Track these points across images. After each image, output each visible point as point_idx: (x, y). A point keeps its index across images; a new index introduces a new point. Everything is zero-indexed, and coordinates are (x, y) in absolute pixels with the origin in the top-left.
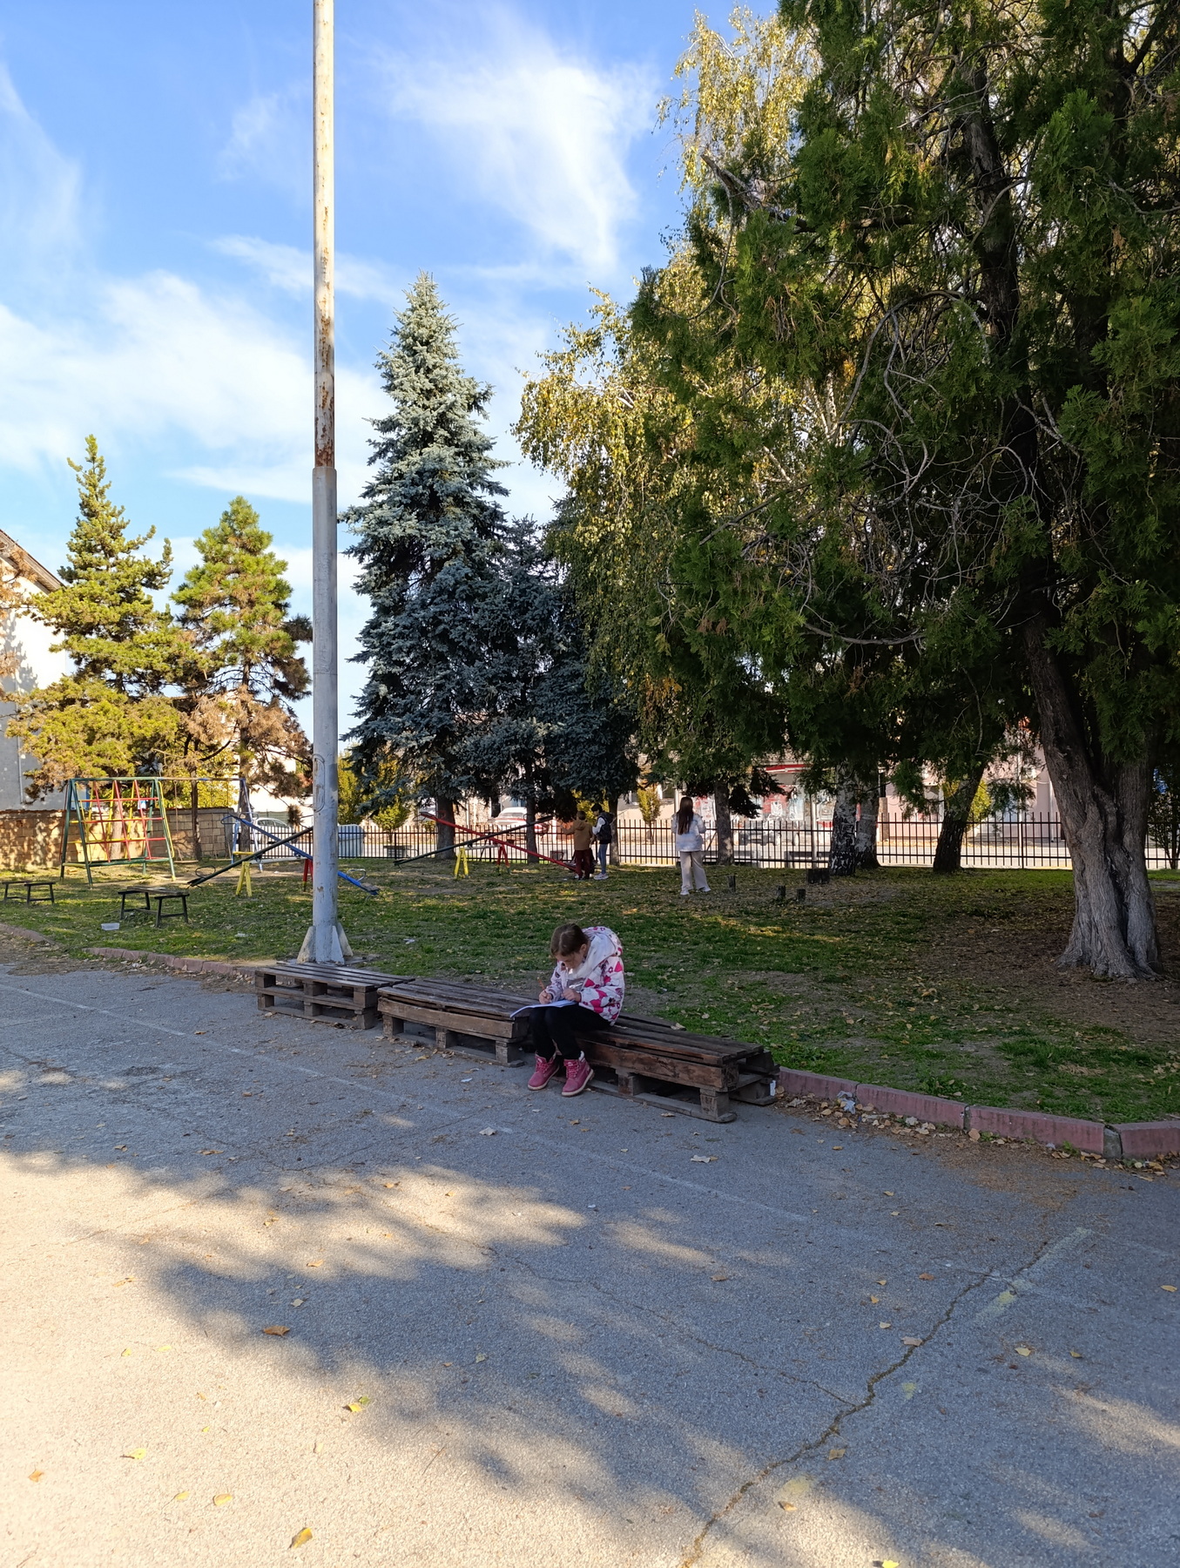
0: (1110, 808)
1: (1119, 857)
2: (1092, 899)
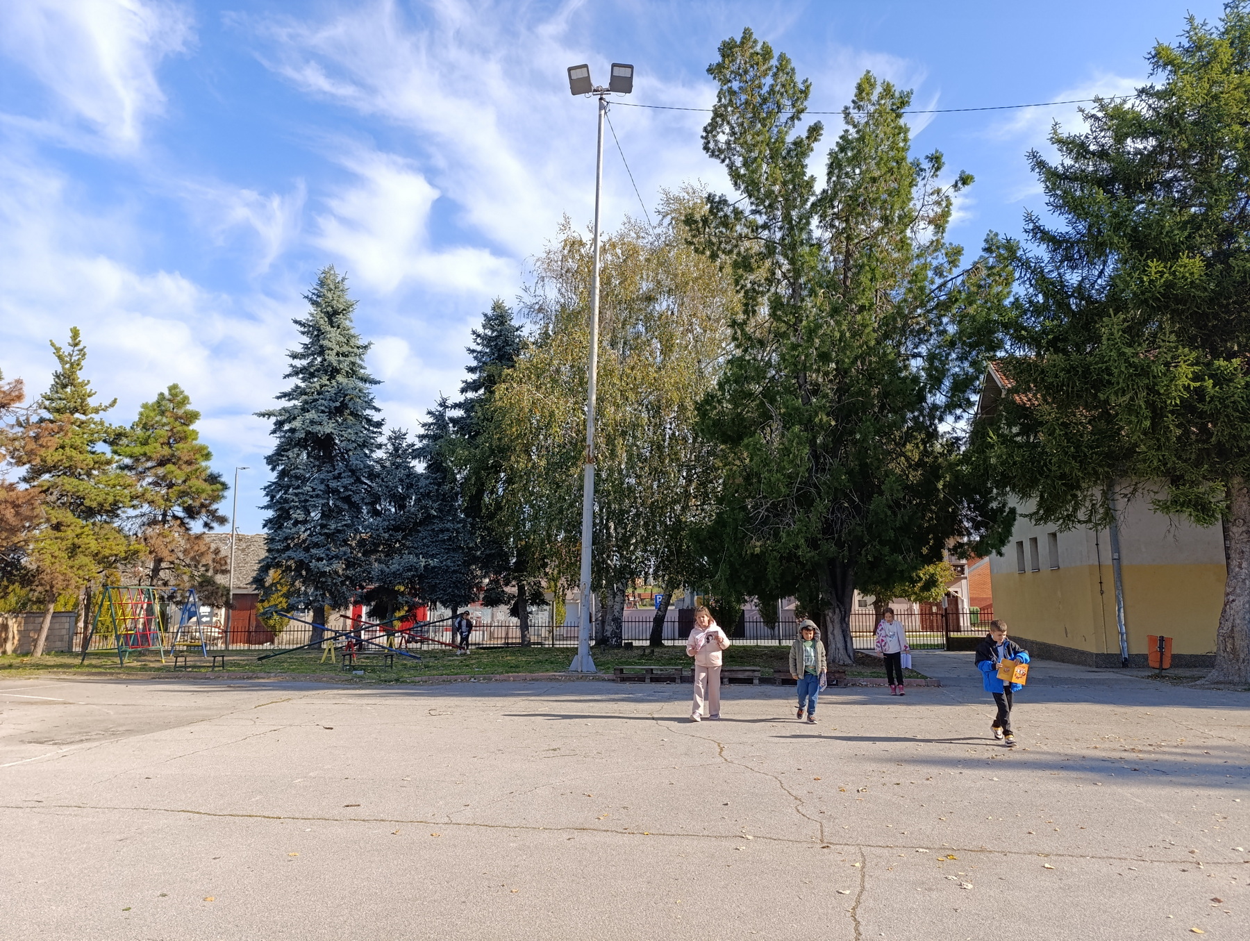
0: (843, 609)
1: (844, 625)
2: (837, 639)
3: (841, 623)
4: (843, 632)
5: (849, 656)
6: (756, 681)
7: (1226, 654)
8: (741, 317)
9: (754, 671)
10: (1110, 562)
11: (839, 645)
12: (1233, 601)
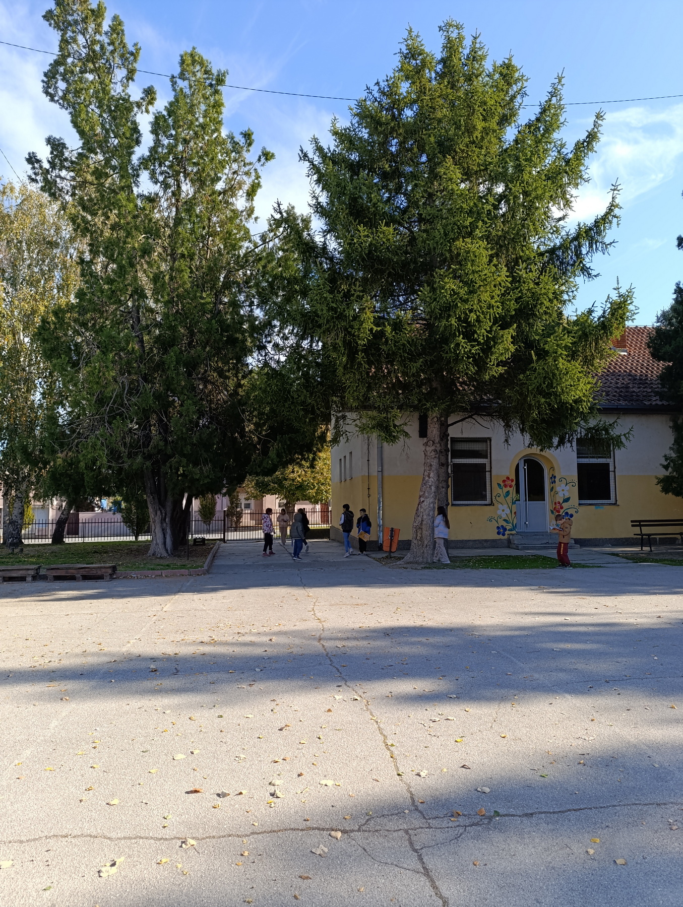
0: (163, 512)
1: (165, 525)
2: (158, 536)
3: (162, 523)
4: (163, 530)
5: (167, 550)
6: (29, 579)
7: (416, 542)
8: (87, 257)
9: (28, 569)
10: (376, 474)
11: (158, 541)
12: (423, 501)
